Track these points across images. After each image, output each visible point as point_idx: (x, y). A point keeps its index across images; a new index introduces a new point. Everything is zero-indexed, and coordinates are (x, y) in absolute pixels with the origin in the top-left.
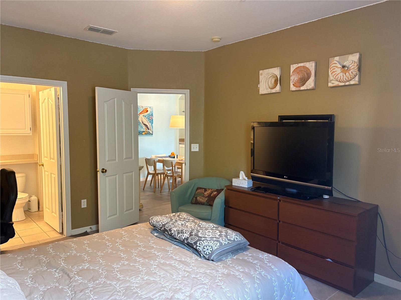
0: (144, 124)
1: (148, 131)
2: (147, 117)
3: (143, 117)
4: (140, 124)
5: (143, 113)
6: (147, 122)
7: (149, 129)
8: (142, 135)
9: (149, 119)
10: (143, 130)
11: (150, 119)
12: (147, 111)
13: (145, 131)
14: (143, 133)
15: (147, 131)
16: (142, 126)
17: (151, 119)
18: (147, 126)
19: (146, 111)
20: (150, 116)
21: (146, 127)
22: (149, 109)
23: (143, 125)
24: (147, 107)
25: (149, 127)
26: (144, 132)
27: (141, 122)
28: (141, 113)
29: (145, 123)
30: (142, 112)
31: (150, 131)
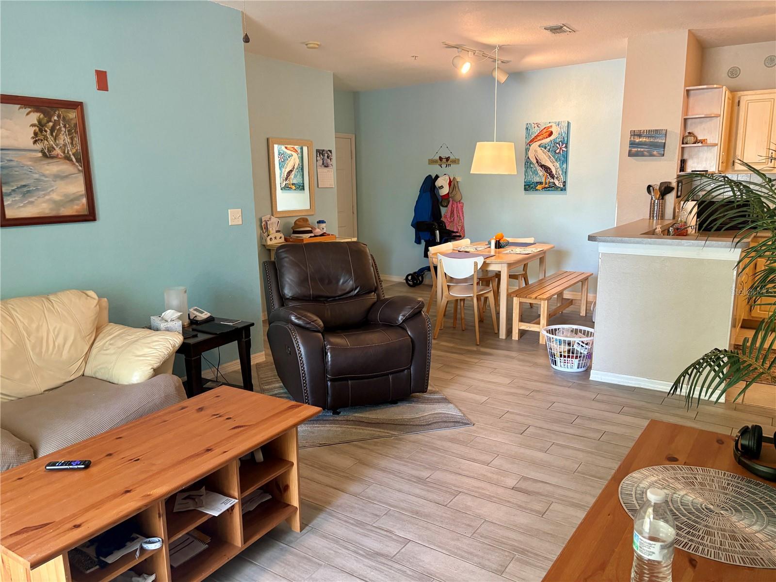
0: (542, 166)
1: (552, 180)
2: (549, 147)
3: (539, 149)
4: (532, 166)
5: (540, 140)
6: (548, 160)
7: (553, 177)
8: (536, 190)
9: (555, 152)
10: (537, 179)
11: (557, 151)
12: (551, 134)
13: (543, 181)
14: (539, 187)
15: (547, 181)
16: (536, 170)
17: (559, 153)
18: (550, 169)
19: (548, 133)
20: (558, 145)
21: (547, 172)
22: (554, 129)
23: (539, 168)
24: (550, 123)
25: (554, 172)
26: (541, 183)
27: (534, 161)
28: (534, 139)
29: (543, 163)
30: (538, 136)
31: (557, 182)
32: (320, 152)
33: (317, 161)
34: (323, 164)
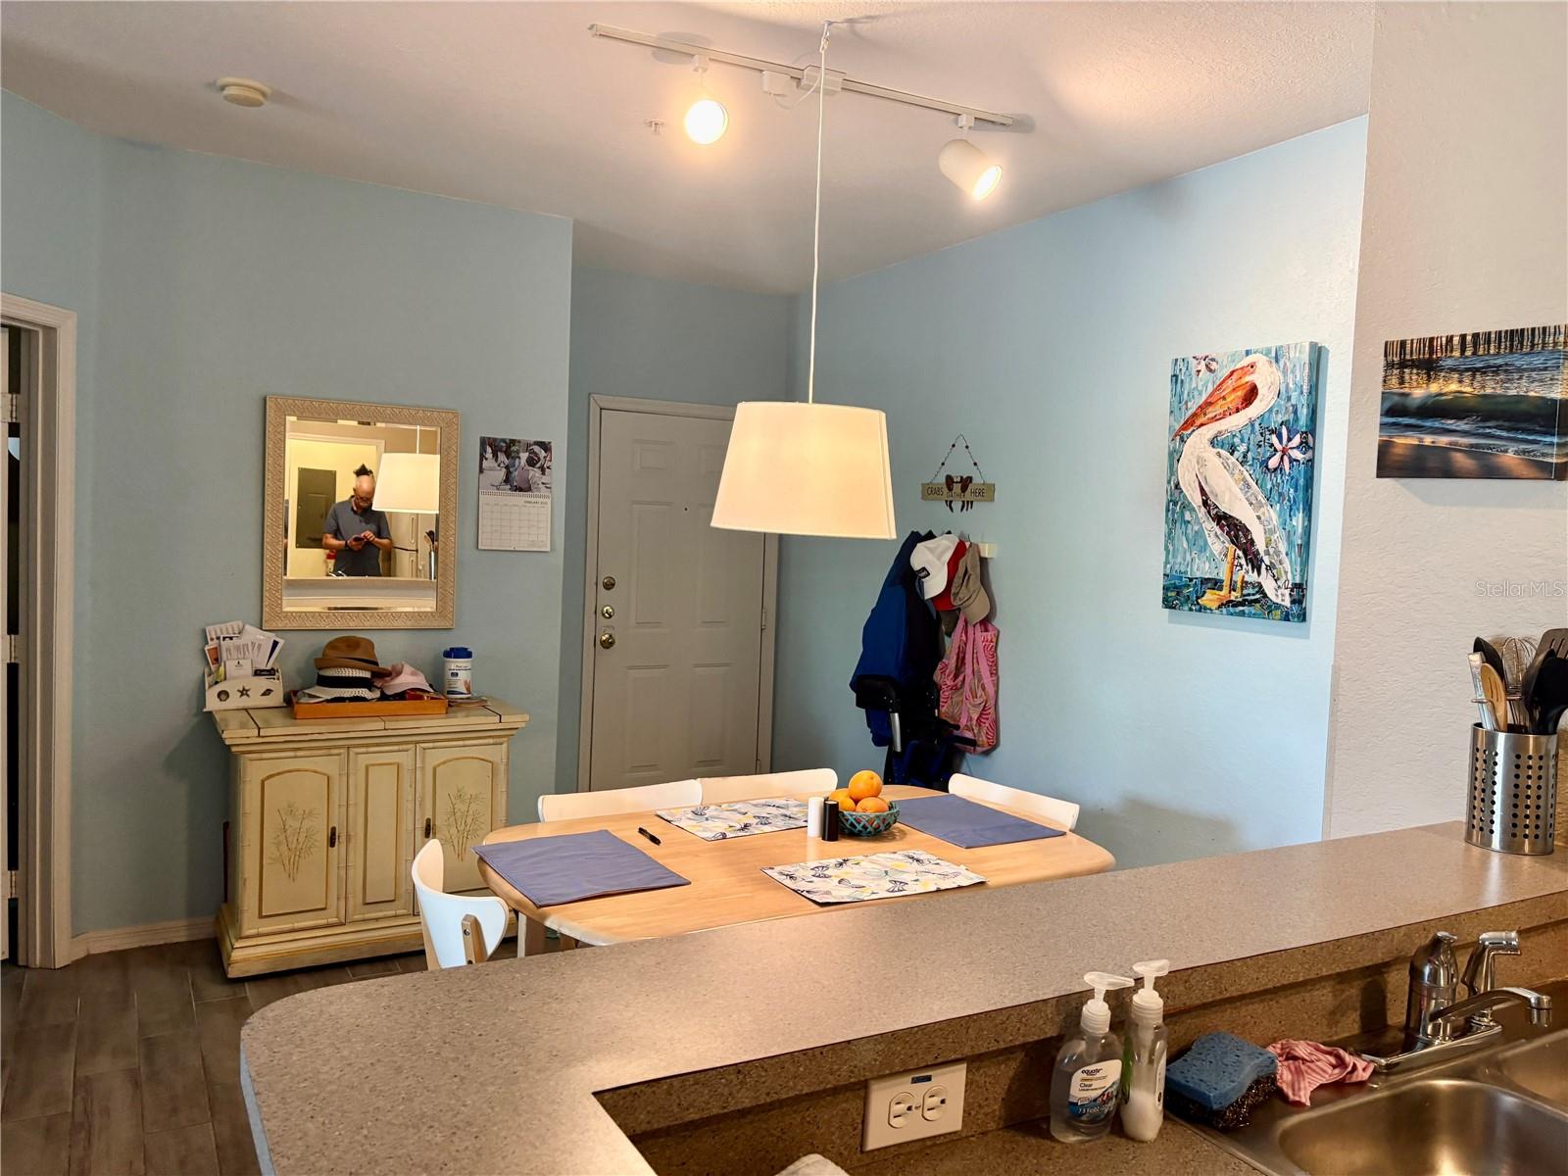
0: (1223, 519)
1: (1252, 577)
2: (1242, 448)
3: (1210, 453)
4: (1187, 516)
5: (1215, 419)
6: (1241, 495)
7: (1255, 562)
8: (1202, 609)
9: (1264, 464)
10: (1202, 569)
11: (1273, 463)
12: (1251, 394)
13: (1223, 574)
14: (1210, 598)
15: (1238, 578)
16: (1199, 534)
17: (1279, 469)
18: (1247, 531)
19: (1240, 393)
20: (1274, 439)
21: (1235, 541)
22: (1266, 379)
23: (1210, 526)
24: (1248, 353)
25: (1260, 545)
26: (1216, 584)
27: (1196, 500)
28: (1195, 415)
29: (1224, 508)
30: (1208, 404)
31: (1269, 586)
32: (500, 448)
33: (481, 471)
34: (507, 481)
